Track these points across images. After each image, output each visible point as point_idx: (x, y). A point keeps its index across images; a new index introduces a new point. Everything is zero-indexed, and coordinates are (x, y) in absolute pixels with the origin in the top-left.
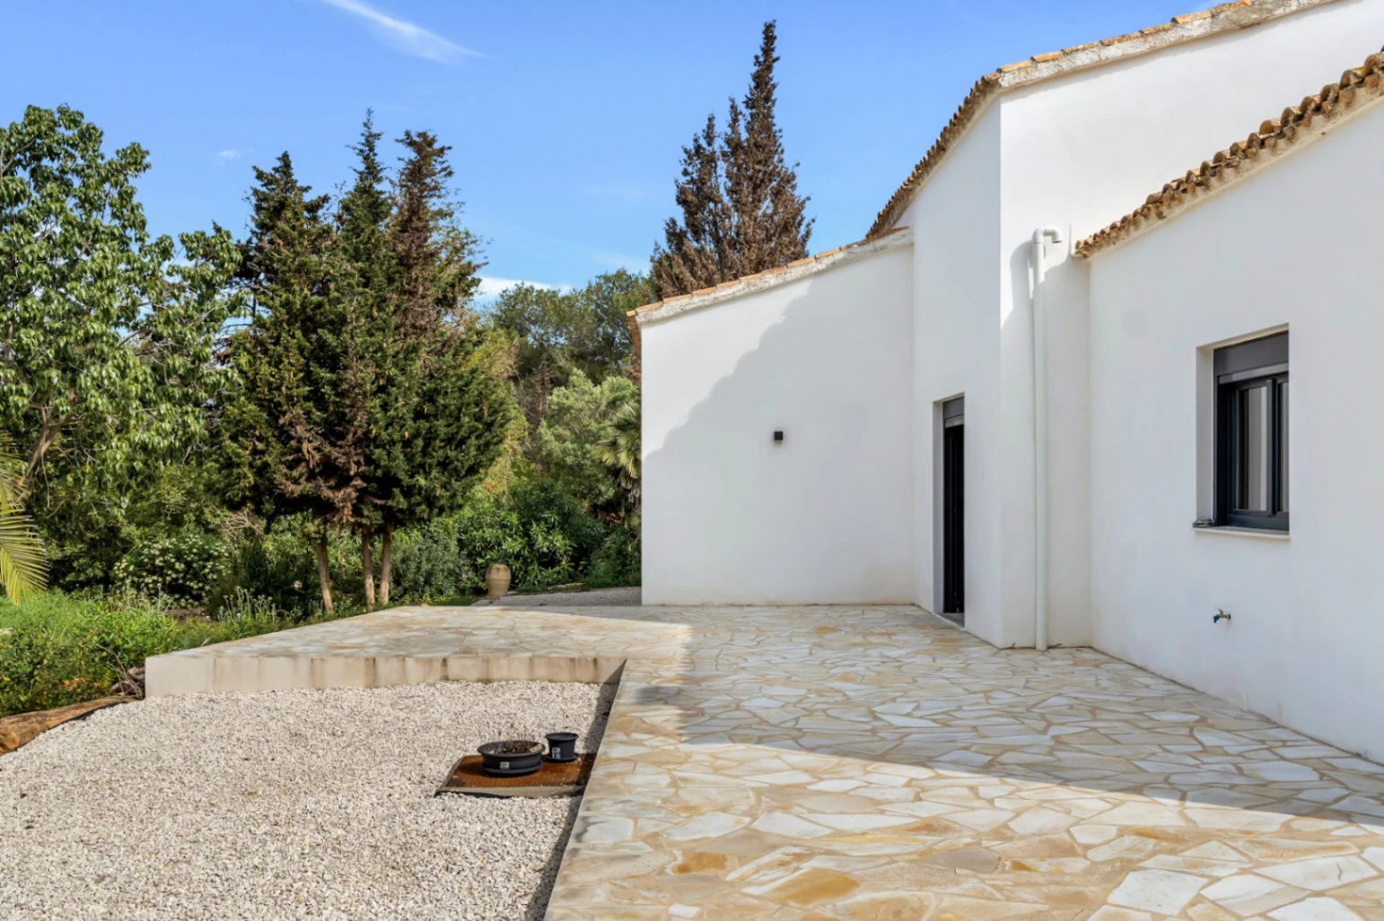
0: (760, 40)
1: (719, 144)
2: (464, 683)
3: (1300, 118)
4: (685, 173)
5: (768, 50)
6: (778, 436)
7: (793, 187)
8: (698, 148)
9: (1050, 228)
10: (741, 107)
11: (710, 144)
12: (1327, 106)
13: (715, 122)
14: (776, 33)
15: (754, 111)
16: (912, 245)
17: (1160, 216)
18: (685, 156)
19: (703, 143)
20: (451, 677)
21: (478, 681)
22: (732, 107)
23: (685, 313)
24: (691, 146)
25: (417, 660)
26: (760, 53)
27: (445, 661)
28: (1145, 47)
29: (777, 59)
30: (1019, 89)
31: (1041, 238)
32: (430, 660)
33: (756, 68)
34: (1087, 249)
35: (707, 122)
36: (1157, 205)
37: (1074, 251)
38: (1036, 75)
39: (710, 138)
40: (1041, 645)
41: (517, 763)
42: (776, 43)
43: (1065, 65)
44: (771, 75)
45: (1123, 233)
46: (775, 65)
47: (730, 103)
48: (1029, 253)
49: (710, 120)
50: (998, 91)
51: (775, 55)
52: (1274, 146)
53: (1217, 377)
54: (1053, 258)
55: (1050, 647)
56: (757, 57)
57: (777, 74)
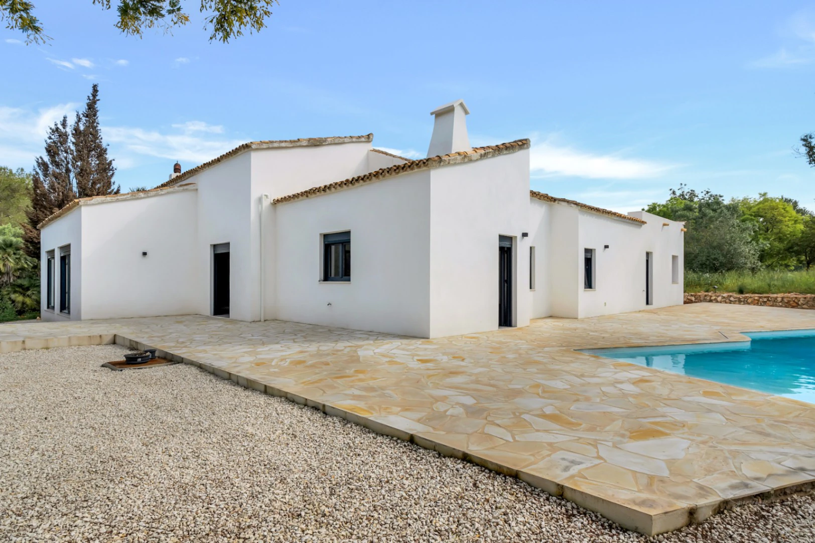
0: (91, 90)
1: (69, 130)
2: (35, 350)
3: (357, 180)
4: (50, 138)
5: (94, 95)
6: (145, 254)
7: (106, 154)
8: (57, 129)
9: (266, 194)
10: (81, 116)
11: (64, 128)
12: (365, 179)
13: (67, 119)
14: (98, 89)
15: (87, 119)
16: (197, 190)
17: (307, 196)
18: (51, 131)
19: (60, 127)
20: (27, 348)
21: (42, 349)
22: (77, 115)
23: (103, 203)
24: (53, 127)
25: (7, 342)
26: (91, 95)
27: (24, 342)
28: (292, 145)
29: (98, 100)
30: (257, 149)
31: (264, 197)
32: (15, 342)
33: (88, 101)
34: (276, 202)
35: (63, 118)
36: (307, 194)
37: (272, 202)
38: (262, 147)
39: (64, 124)
40: (262, 320)
41: (143, 359)
42: (98, 93)
43: (271, 146)
44: (96, 106)
45: (292, 199)
46: (98, 102)
47: (76, 113)
48: (260, 200)
49: (64, 118)
50: (250, 149)
51: (97, 98)
52: (348, 186)
53: (324, 242)
54: (266, 203)
55: (265, 321)
56: (88, 97)
57: (98, 105)
